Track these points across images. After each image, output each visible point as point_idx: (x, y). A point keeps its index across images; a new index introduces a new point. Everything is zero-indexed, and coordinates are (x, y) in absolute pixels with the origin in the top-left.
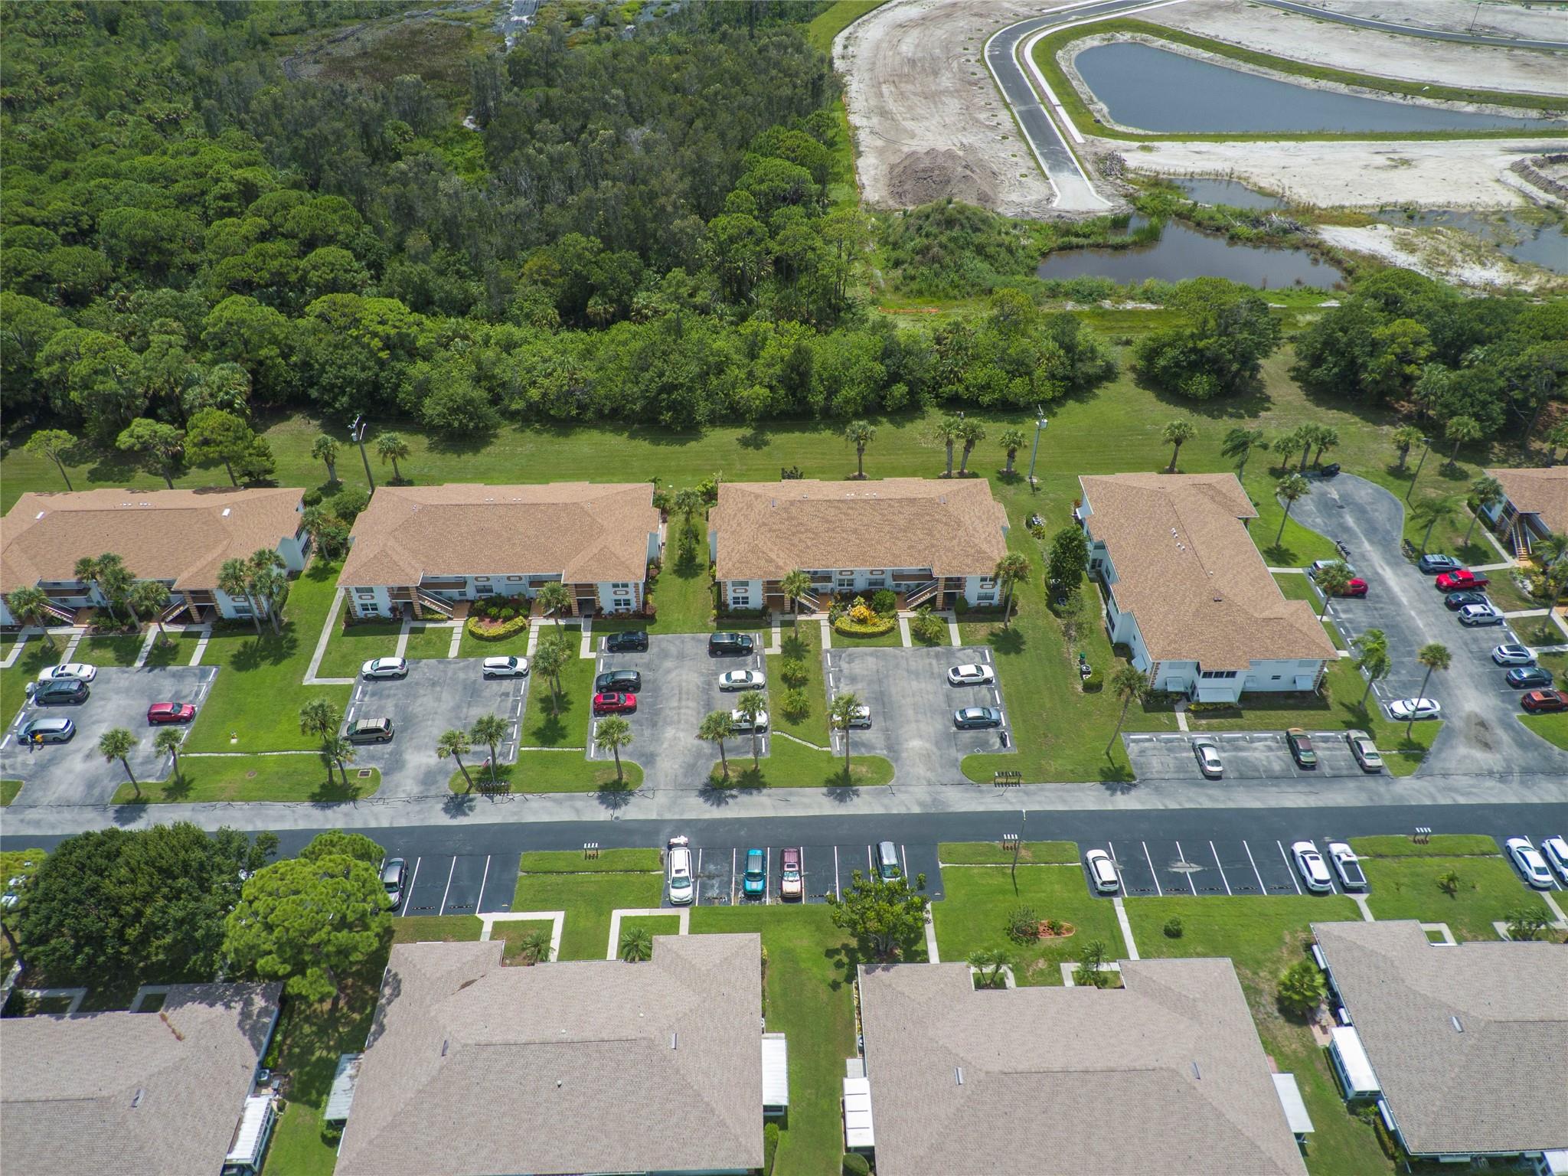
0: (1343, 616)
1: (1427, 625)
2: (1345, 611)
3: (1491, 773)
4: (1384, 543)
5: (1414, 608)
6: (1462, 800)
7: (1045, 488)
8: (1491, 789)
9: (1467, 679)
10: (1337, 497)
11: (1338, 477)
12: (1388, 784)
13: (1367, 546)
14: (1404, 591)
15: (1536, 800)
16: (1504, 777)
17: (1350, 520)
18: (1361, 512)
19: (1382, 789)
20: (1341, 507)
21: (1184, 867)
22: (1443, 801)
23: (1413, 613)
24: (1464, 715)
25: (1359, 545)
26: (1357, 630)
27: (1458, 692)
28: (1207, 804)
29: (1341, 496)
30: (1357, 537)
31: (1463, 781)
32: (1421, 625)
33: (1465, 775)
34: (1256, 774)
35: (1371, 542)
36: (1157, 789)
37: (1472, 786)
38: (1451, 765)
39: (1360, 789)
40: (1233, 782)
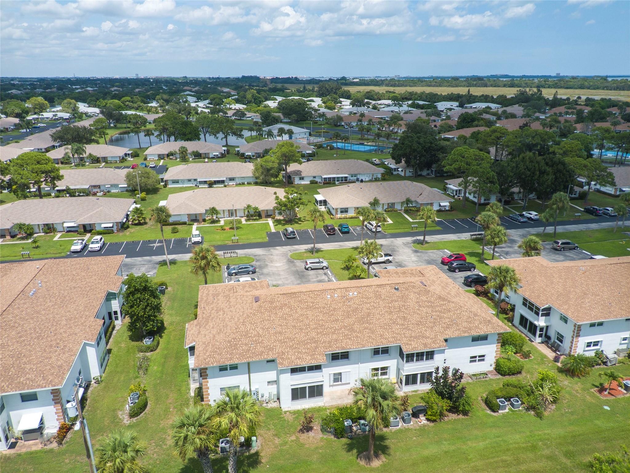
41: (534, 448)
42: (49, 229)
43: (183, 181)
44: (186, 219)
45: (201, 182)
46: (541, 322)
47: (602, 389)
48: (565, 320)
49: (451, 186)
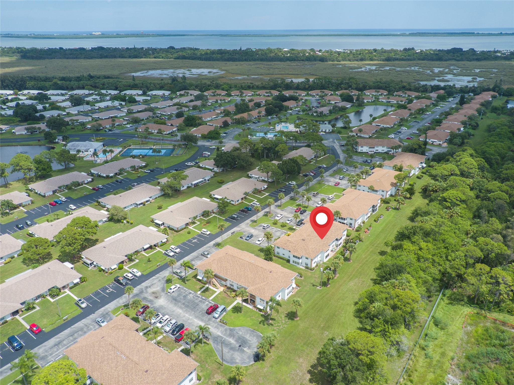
0: (207, 303)
1: (184, 316)
2: (207, 305)
3: (150, 287)
4: (216, 339)
5: (191, 319)
6: (154, 277)
7: (312, 288)
8: (149, 283)
9: (166, 307)
10: (245, 349)
11: (252, 359)
12: (170, 272)
13: (219, 333)
15: (138, 287)
16: (147, 287)
17: (232, 341)
18: (233, 349)
19: (171, 270)
20: (240, 346)
21: (195, 241)
22: (158, 275)
23: (191, 317)
24: (162, 297)
25: (222, 333)
26: (200, 301)
27: (166, 302)
28: (200, 250)
29: (244, 351)
30: (224, 335)
31: (155, 281)
32: (187, 315)
33: (155, 283)
34: (196, 259)
35: (219, 336)
36: (210, 247)
37: (153, 281)
38: (159, 283)
40: (198, 255)
41: (368, 247)
42: (137, 252)
43: (128, 207)
44: (184, 226)
45: (140, 204)
46: (345, 222)
47: (366, 232)
48: (351, 219)
49: (253, 176)
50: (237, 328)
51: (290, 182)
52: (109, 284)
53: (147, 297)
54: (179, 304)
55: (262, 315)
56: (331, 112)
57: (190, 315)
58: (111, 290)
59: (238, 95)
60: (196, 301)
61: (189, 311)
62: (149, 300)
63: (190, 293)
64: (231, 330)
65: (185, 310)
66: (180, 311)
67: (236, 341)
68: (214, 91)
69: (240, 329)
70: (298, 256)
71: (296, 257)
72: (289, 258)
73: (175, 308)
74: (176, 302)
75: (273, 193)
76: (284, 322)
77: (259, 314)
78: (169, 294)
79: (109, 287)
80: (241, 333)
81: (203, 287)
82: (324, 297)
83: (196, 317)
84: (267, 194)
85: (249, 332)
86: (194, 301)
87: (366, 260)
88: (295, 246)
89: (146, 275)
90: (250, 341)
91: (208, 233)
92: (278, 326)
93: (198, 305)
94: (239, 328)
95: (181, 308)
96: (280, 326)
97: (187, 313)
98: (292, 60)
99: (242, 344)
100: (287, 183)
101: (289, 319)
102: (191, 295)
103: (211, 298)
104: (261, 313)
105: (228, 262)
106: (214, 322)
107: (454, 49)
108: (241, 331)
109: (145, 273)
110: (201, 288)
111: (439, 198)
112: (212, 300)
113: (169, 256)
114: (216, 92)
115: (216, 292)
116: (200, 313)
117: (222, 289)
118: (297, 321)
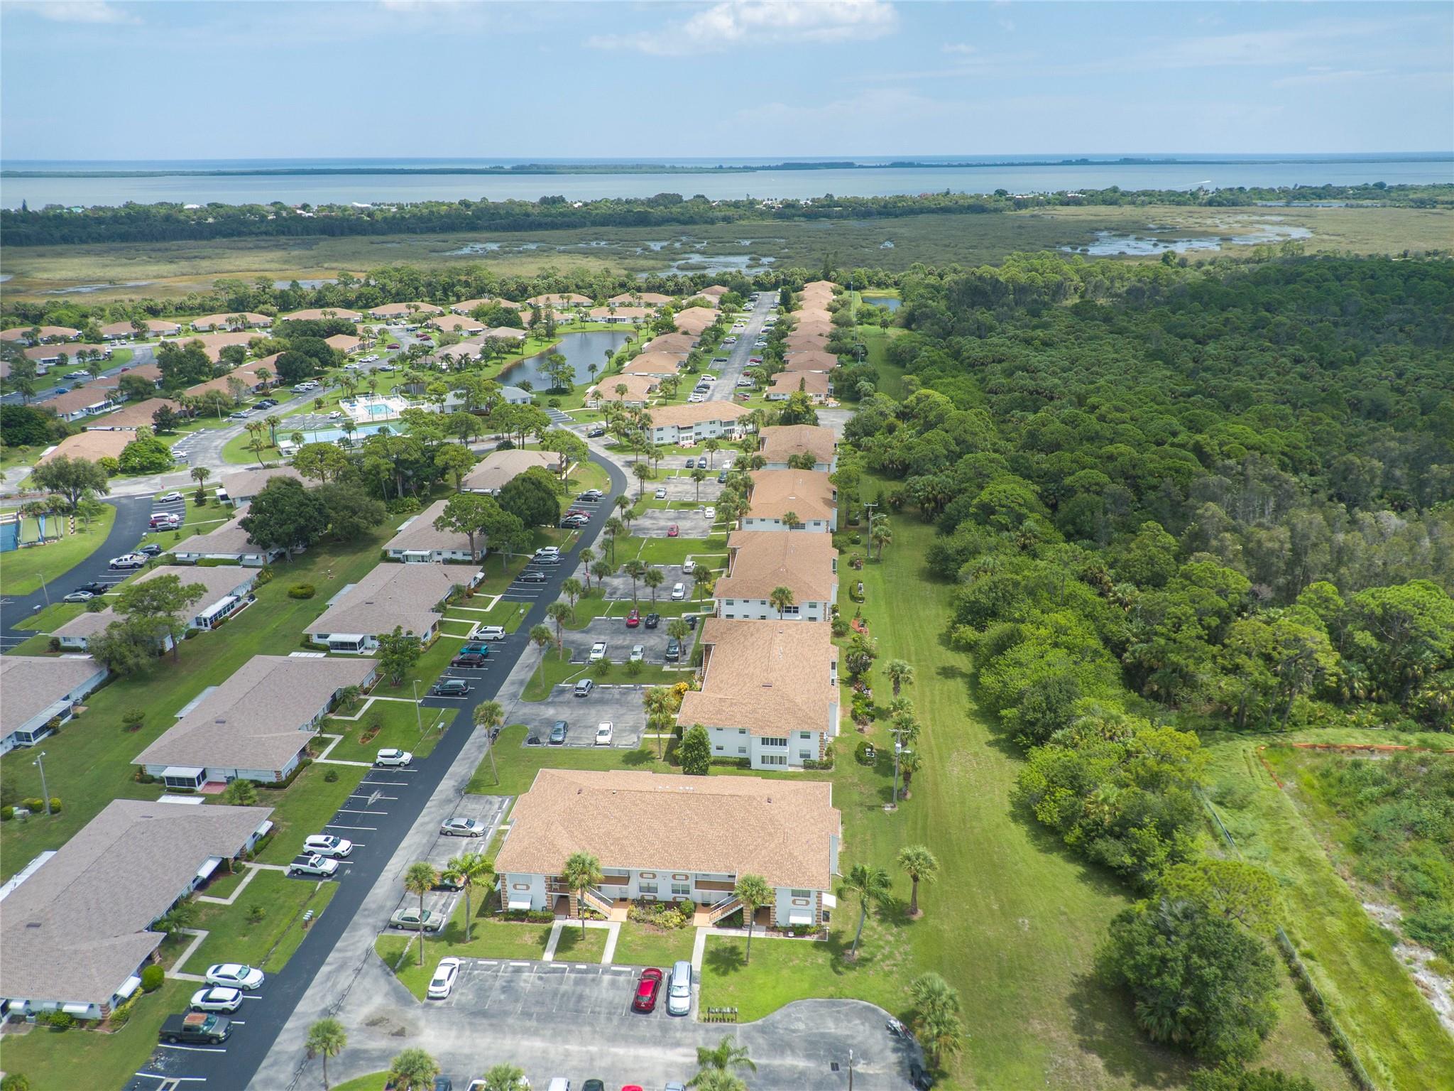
0: (607, 978)
1: (567, 1054)
3: (339, 1007)
5: (602, 1054)
6: (324, 969)
7: (872, 815)
8: (323, 997)
9: (467, 1051)
10: (860, 1069)
12: (375, 927)
14: (636, 1058)
15: (288, 1025)
16: (327, 1014)
18: (822, 1085)
19: (371, 920)
20: (835, 1067)
21: (374, 797)
22: (332, 957)
23: (593, 1049)
24: (422, 1023)
26: (579, 982)
27: (453, 1033)
28: (420, 820)
29: (860, 1076)
31: (343, 982)
32: (573, 1047)
33: (350, 987)
34: (434, 853)
36: (449, 801)
37: (334, 985)
38: (367, 983)
39: (381, 908)
40: (434, 839)
44: (296, 761)
47: (861, 632)
49: (408, 552)
50: (777, 1016)
51: (539, 551)
52: (148, 1063)
53: (358, 1046)
54: (510, 1021)
55: (817, 945)
56: (486, 355)
57: (583, 1043)
58: (176, 1081)
59: (127, 337)
60: (564, 988)
61: (569, 1032)
62: (375, 1054)
63: (518, 970)
64: (762, 1030)
65: (548, 1033)
66: (537, 1044)
67: (809, 1057)
68: (29, 329)
69: (789, 1015)
70: (779, 737)
71: (773, 742)
72: (743, 755)
73: (507, 1043)
74: (494, 1021)
75: (513, 592)
76: (891, 939)
77: (804, 944)
78: (439, 1003)
79: (156, 1071)
80: (801, 1026)
81: (548, 932)
82: (924, 828)
83: (613, 1039)
84: (498, 598)
85: (823, 1011)
86: (555, 994)
87: (927, 700)
88: (754, 711)
89: (283, 971)
90: (852, 1037)
91: (407, 757)
92: (885, 958)
93: (580, 998)
94: (783, 1011)
95: (527, 1032)
96: (891, 953)
97: (566, 1041)
98: (232, 235)
99: (836, 1057)
100: (531, 557)
101: (897, 926)
102: (525, 975)
103: (608, 957)
104: (807, 938)
105: (606, 816)
106: (684, 1029)
107: (664, 196)
108: (798, 1019)
109: (276, 967)
110: (544, 940)
111: (972, 510)
112: (614, 963)
113: (321, 876)
114: (39, 331)
115: (606, 932)
116: (615, 1021)
117: (620, 914)
118: (923, 920)
